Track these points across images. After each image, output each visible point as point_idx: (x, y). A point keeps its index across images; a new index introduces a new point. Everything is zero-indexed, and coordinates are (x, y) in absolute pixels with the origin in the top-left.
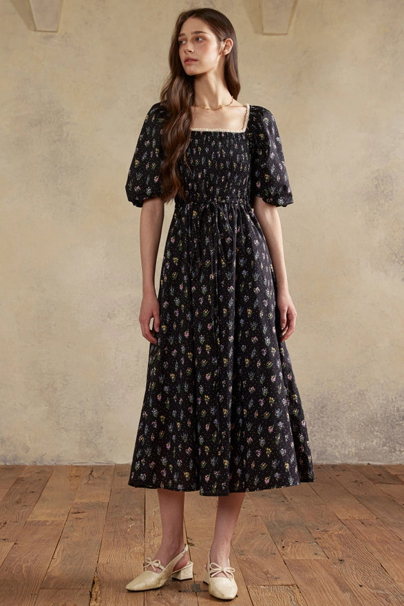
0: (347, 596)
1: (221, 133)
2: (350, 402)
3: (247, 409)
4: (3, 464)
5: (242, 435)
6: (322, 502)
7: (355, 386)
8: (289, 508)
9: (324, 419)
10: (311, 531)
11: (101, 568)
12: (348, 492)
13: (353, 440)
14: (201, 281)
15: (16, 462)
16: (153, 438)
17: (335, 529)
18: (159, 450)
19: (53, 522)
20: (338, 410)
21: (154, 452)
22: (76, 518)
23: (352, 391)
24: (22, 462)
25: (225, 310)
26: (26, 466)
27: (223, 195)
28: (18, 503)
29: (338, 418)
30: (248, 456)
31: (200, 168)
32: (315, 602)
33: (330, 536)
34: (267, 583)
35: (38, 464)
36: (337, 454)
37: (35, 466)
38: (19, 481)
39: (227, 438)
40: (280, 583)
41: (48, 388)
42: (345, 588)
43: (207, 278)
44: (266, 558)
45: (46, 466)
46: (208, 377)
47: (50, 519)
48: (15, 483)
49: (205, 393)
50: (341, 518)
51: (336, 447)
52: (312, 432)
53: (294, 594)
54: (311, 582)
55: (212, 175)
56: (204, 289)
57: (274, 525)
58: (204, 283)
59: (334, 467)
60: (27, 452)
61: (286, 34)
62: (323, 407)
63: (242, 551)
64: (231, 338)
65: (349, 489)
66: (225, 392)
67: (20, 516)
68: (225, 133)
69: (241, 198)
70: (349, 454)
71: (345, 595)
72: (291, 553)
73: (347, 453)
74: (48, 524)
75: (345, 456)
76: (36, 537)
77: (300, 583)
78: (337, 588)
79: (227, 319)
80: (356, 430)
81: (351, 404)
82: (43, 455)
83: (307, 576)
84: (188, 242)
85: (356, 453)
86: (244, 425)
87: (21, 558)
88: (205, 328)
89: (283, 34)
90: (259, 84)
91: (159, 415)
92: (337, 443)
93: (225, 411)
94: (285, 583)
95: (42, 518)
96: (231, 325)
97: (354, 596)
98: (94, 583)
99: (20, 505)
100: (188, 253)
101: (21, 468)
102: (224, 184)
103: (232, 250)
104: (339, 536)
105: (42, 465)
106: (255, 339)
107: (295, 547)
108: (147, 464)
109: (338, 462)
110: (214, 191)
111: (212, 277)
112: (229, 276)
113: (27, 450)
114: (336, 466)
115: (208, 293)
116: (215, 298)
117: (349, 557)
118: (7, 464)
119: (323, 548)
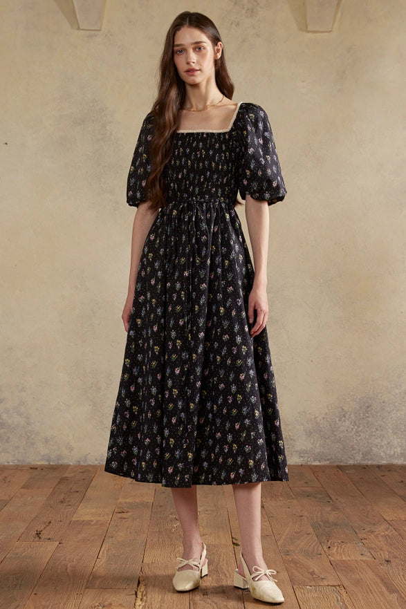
0: (394, 597)
1: (203, 133)
2: (396, 402)
3: (217, 405)
4: (47, 463)
5: (211, 429)
6: (368, 503)
7: (400, 386)
8: (335, 508)
9: (370, 419)
10: (357, 531)
11: (146, 569)
12: (395, 492)
13: (399, 440)
14: (176, 278)
15: (60, 462)
16: (125, 427)
17: (381, 529)
18: (130, 439)
19: (97, 521)
20: (384, 409)
21: (126, 441)
22: (121, 518)
23: (397, 391)
24: (65, 461)
25: (196, 306)
26: (69, 465)
27: (202, 194)
28: (62, 502)
29: (383, 418)
30: (217, 450)
31: (180, 168)
32: (362, 603)
33: (376, 536)
34: (313, 583)
35: (82, 463)
36: (382, 454)
37: (78, 466)
38: (63, 480)
39: (192, 432)
40: (326, 583)
41: (91, 387)
42: (392, 589)
43: (181, 274)
44: (312, 558)
45: (90, 466)
46: (177, 371)
47: (95, 519)
48: (59, 482)
49: (173, 387)
50: (388, 519)
51: (382, 447)
52: (357, 432)
53: (341, 595)
54: (358, 582)
55: (192, 175)
56: (178, 286)
57: (320, 525)
58: (178, 279)
59: (379, 467)
60: (70, 452)
61: (331, 31)
62: (368, 407)
63: (288, 551)
64: (202, 335)
65: (395, 490)
66: (193, 387)
67: (65, 516)
68: (207, 134)
69: (221, 196)
70: (394, 454)
71: (392, 596)
72: (337, 553)
73: (392, 453)
74: (92, 523)
75: (390, 456)
76: (80, 537)
77: (346, 583)
78: (384, 589)
79: (198, 316)
80: (402, 430)
81: (397, 404)
82: (87, 455)
83: (353, 576)
84: (166, 240)
85: (401, 453)
86: (214, 420)
87: (66, 558)
88: (177, 323)
89: (327, 32)
90: (303, 81)
91: (132, 406)
92: (383, 444)
93: (192, 406)
94: (330, 583)
95: (87, 518)
96: (201, 322)
97: (401, 597)
98: (139, 583)
99: (65, 505)
100: (165, 250)
101: (65, 467)
102: (203, 183)
103: (207, 248)
104: (385, 536)
105: (86, 464)
106: (226, 337)
107: (341, 546)
108: (119, 453)
109: (384, 462)
110: (194, 191)
111: (186, 274)
112: (202, 273)
113: (71, 449)
114: (381, 466)
115: (181, 289)
116: (188, 295)
117: (395, 557)
118: (52, 463)
119: (369, 548)
